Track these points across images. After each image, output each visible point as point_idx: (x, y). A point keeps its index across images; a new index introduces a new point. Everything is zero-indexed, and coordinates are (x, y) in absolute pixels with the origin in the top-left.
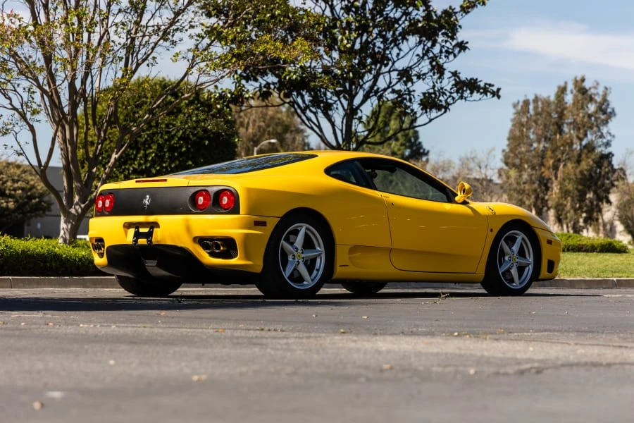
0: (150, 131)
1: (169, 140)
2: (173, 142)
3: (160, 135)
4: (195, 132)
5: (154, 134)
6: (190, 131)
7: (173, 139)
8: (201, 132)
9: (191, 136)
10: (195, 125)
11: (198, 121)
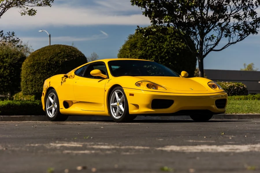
1: (160, 53)
2: (162, 54)
3: (156, 51)
4: (173, 50)
5: (154, 51)
6: (170, 49)
7: (162, 53)
8: (176, 49)
9: (171, 52)
10: (173, 46)
11: (174, 45)
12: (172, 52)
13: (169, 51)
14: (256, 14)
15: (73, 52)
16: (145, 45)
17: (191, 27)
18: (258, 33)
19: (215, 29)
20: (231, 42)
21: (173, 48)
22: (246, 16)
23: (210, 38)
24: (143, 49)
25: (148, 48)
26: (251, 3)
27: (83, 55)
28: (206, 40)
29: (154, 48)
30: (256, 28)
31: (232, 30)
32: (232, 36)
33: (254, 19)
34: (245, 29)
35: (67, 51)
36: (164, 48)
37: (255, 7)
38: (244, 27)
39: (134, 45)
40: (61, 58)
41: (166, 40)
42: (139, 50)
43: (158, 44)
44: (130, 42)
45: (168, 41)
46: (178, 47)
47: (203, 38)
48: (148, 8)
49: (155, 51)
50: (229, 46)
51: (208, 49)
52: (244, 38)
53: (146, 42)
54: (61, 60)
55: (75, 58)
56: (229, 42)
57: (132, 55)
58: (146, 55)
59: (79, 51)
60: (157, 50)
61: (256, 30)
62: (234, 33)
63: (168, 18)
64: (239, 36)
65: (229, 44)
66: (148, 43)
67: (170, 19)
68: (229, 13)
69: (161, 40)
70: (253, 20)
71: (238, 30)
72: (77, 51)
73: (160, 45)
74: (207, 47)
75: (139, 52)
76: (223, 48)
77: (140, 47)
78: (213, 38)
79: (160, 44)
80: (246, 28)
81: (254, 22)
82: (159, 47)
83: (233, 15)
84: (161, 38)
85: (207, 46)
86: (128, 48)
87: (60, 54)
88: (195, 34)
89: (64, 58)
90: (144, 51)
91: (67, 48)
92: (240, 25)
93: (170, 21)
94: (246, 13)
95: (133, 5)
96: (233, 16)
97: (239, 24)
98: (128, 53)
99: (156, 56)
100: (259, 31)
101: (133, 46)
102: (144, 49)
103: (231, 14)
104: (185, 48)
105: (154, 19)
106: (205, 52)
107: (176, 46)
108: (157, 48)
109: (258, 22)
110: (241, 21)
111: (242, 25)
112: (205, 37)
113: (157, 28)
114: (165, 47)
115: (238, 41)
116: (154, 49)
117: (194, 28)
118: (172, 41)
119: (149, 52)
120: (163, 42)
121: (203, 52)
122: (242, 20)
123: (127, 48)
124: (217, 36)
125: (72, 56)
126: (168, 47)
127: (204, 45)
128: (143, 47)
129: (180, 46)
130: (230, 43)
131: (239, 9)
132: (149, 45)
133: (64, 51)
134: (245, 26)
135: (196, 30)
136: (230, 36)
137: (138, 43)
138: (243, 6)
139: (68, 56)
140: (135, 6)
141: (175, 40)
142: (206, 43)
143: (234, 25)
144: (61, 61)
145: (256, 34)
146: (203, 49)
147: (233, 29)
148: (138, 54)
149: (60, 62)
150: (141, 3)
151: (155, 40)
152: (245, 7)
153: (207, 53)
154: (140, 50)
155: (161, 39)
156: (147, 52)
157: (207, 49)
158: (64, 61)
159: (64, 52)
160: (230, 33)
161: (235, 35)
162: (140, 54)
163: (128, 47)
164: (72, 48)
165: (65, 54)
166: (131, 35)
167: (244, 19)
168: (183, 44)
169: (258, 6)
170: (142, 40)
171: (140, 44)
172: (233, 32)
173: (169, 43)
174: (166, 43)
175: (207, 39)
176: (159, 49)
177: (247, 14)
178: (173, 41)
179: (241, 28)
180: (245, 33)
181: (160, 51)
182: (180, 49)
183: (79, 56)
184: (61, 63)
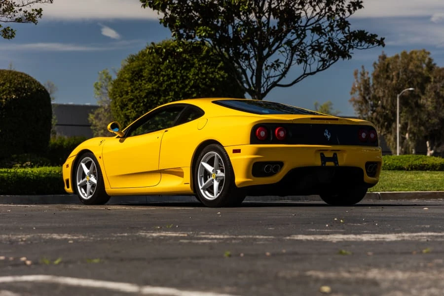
0: (168, 81)
1: (183, 88)
2: (186, 90)
3: (176, 85)
4: (204, 82)
5: (172, 84)
6: (200, 81)
7: (187, 87)
8: (209, 81)
9: (201, 85)
10: (204, 76)
11: (207, 73)
12: (203, 86)
13: (199, 84)
14: (349, 26)
15: (27, 84)
16: (157, 74)
17: (240, 45)
18: (351, 57)
19: (282, 51)
20: (308, 71)
21: (204, 79)
22: (332, 29)
23: (273, 65)
24: (153, 80)
25: (161, 78)
26: (341, 7)
27: (44, 88)
28: (266, 69)
29: (173, 79)
30: (348, 50)
31: (308, 51)
32: (308, 62)
33: (346, 35)
34: (330, 50)
35: (16, 81)
36: (189, 78)
37: (347, 13)
38: (329, 47)
39: (137, 74)
40: (5, 93)
41: (193, 65)
42: (146, 81)
43: (179, 71)
44: (131, 68)
45: (196, 68)
46: (213, 77)
47: (262, 66)
48: (169, 12)
49: (175, 83)
50: (305, 78)
51: (269, 83)
52: (330, 65)
53: (159, 67)
54: (5, 97)
55: (29, 94)
56: (305, 71)
57: (134, 91)
58: (158, 90)
59: (36, 81)
60: (177, 83)
61: (348, 52)
62: (313, 56)
63: (205, 31)
64: (320, 61)
65: (305, 75)
66: (161, 70)
67: (207, 32)
68: (303, 24)
69: (184, 66)
70: (344, 36)
71: (319, 52)
72: (33, 82)
73: (184, 74)
74: (268, 80)
75: (146, 85)
76: (295, 82)
77: (147, 77)
78: (278, 66)
79: (182, 72)
80: (331, 48)
81: (345, 39)
82: (182, 77)
83: (311, 27)
84: (185, 62)
85: (268, 78)
86: (128, 79)
87: (3, 86)
88: (247, 57)
89: (9, 93)
90: (156, 83)
91: (16, 76)
92: (322, 43)
93: (207, 35)
94: (332, 24)
95: (144, 7)
96: (310, 29)
97: (320, 41)
98: (128, 87)
99: (176, 92)
100: (353, 53)
101: (137, 76)
102: (155, 80)
103: (306, 26)
104: (226, 79)
105: (177, 31)
106: (264, 88)
107: (211, 75)
108: (178, 79)
109: (353, 38)
110: (324, 36)
111: (326, 44)
112: (265, 63)
113: (184, 46)
114: (191, 77)
115: (318, 70)
116: (172, 81)
117: (245, 48)
118: (203, 66)
119: (165, 85)
120: (188, 69)
121: (261, 87)
122: (326, 36)
123: (125, 78)
124: (284, 62)
125: (25, 89)
126: (197, 77)
127: (262, 77)
128: (154, 77)
129: (217, 76)
130: (306, 73)
131: (321, 17)
132: (164, 73)
133: (11, 80)
134: (330, 45)
135: (249, 51)
136: (306, 62)
137: (145, 69)
138: (327, 12)
139: (16, 91)
140: (148, 8)
141: (209, 66)
142: (266, 73)
143: (312, 43)
144: (6, 99)
145: (348, 58)
146: (261, 83)
147: (311, 50)
148: (145, 89)
149: (4, 100)
150: (159, 4)
151: (174, 65)
152: (331, 14)
153: (268, 90)
154: (148, 82)
155: (184, 64)
156: (161, 85)
157: (267, 83)
158: (10, 98)
159: (11, 83)
160: (306, 56)
161: (315, 60)
162: (149, 88)
163: (127, 76)
164: (23, 76)
165: (13, 85)
166: (132, 56)
167: (330, 34)
168: (222, 73)
169: (353, 12)
170: (152, 65)
171: (148, 72)
172: (311, 56)
173: (198, 70)
174: (193, 70)
175: (268, 66)
176: (181, 80)
177: (334, 26)
178: (205, 66)
179: (324, 49)
180: (330, 58)
181: (183, 84)
182: (217, 80)
183: (37, 90)
184: (5, 102)
